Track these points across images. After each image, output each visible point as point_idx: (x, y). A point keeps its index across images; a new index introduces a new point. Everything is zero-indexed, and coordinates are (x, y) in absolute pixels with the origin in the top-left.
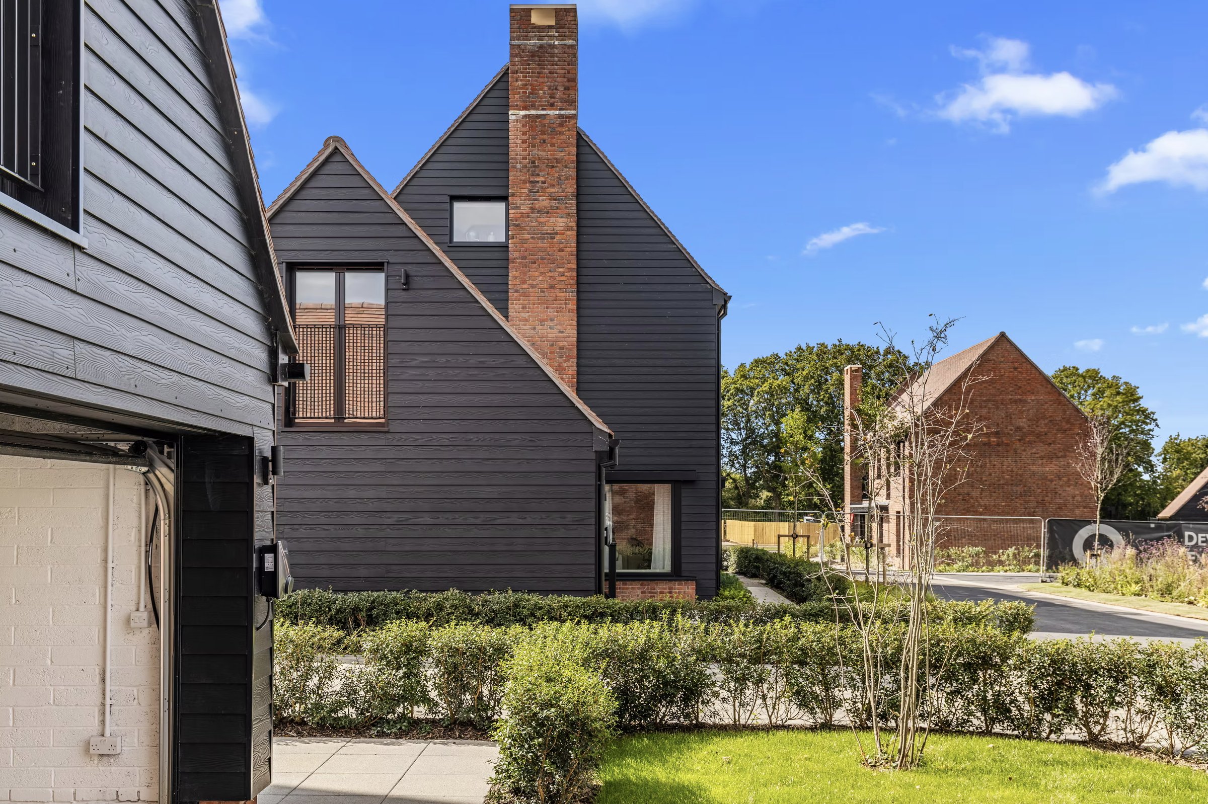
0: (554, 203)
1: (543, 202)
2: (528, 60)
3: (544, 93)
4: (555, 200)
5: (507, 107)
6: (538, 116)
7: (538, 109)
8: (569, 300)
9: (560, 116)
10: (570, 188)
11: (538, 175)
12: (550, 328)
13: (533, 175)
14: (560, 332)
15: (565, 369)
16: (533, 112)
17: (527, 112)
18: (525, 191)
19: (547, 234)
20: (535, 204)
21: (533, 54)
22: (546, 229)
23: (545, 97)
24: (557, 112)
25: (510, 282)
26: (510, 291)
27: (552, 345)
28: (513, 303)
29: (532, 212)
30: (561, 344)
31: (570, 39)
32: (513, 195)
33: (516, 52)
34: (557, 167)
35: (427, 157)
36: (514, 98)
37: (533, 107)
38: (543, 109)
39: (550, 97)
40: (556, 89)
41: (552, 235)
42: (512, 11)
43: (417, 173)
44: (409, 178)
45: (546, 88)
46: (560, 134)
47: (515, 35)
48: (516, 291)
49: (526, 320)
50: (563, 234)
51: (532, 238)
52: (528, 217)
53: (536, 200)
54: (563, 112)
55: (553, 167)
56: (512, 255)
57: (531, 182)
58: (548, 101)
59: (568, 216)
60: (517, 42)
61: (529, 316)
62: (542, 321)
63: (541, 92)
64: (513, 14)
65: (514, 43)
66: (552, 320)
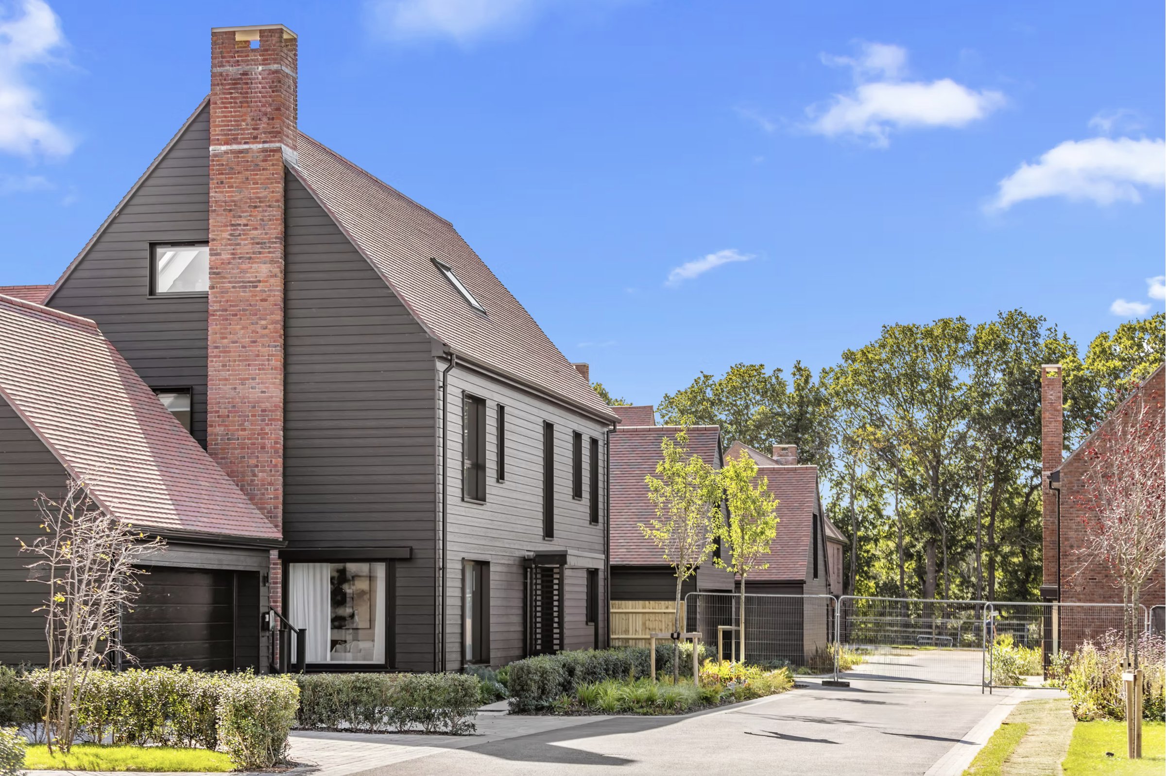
0: (257, 248)
1: (246, 247)
2: (230, 89)
3: (247, 125)
4: (258, 243)
5: (208, 141)
6: (241, 152)
7: (240, 143)
8: (272, 355)
9: (264, 150)
10: (276, 229)
11: (240, 217)
12: (252, 388)
13: (234, 217)
14: (263, 392)
15: (267, 434)
16: (235, 147)
17: (229, 147)
18: (226, 235)
19: (249, 282)
20: (236, 249)
21: (235, 82)
22: (249, 277)
23: (248, 129)
24: (260, 146)
25: (209, 338)
26: (209, 347)
27: (254, 407)
28: (212, 361)
29: (234, 258)
30: (263, 405)
31: (274, 63)
32: (214, 240)
33: (217, 80)
34: (259, 207)
35: (125, 201)
36: (215, 132)
37: (235, 141)
38: (246, 143)
39: (254, 129)
40: (260, 120)
41: (255, 284)
42: (214, 34)
43: (115, 218)
44: (106, 225)
45: (249, 119)
46: (263, 169)
47: (216, 61)
48: (216, 347)
49: (226, 380)
50: (266, 282)
51: (233, 287)
52: (229, 263)
53: (239, 244)
54: (266, 145)
55: (256, 207)
56: (213, 307)
57: (232, 225)
58: (251, 134)
59: (272, 262)
60: (219, 70)
61: (229, 375)
62: (243, 381)
63: (244, 123)
64: (215, 38)
65: (215, 70)
66: (254, 379)
